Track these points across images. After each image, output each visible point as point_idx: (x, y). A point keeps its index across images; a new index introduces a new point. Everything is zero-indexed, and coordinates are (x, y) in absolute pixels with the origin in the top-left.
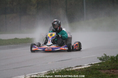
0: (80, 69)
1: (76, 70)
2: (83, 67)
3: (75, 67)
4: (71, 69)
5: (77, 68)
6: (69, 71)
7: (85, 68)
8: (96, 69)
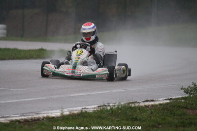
0: (152, 106)
1: (146, 106)
2: (157, 103)
3: (144, 102)
4: (137, 105)
5: (147, 104)
6: (133, 107)
7: (161, 104)
8: (180, 107)
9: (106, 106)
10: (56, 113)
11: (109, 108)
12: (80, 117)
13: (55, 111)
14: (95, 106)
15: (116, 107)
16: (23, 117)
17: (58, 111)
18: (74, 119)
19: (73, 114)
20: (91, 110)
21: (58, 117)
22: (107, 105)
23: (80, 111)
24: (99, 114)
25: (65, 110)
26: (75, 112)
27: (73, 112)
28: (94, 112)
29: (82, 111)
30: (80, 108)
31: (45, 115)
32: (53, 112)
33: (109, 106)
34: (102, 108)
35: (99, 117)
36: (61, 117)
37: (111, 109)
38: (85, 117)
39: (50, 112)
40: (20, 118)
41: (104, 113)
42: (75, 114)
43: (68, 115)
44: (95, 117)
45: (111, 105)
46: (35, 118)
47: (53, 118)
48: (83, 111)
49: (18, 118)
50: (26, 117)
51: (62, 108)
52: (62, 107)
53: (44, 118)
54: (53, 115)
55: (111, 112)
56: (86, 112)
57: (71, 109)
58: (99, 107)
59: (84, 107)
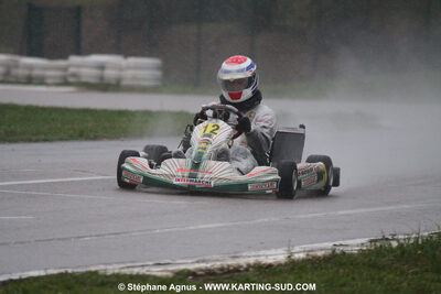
9: (387, 239)
10: (276, 256)
11: (395, 244)
12: (329, 265)
13: (273, 252)
14: (364, 240)
15: (412, 242)
16: (203, 265)
17: (281, 251)
18: (316, 268)
19: (314, 257)
20: (355, 250)
21: (280, 265)
22: (390, 237)
23: (330, 252)
24: (373, 258)
25: (297, 249)
26: (320, 254)
27: (313, 253)
28: (362, 253)
29: (334, 251)
30: (330, 245)
31: (252, 261)
32: (268, 252)
33: (393, 239)
34: (378, 244)
35: (373, 265)
36: (286, 264)
37: (401, 246)
38: (341, 265)
39: (261, 253)
40: (197, 266)
41: (384, 256)
42: (318, 258)
43: (303, 260)
44: (364, 264)
45: (400, 237)
46: (229, 266)
47: (270, 266)
48: (338, 252)
49: (192, 267)
50: (209, 265)
51: (290, 245)
52: (290, 241)
53: (249, 266)
54: (270, 260)
55: (399, 252)
56: (344, 253)
57: (309, 247)
58: (371, 241)
59: (337, 243)
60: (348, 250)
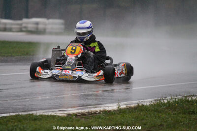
10: (113, 107)
11: (166, 101)
12: (136, 111)
13: (111, 105)
14: (152, 100)
15: (173, 100)
16: (80, 111)
17: (115, 104)
18: (130, 112)
20: (148, 104)
21: (114, 111)
22: (164, 98)
24: (156, 108)
25: (122, 103)
26: (132, 106)
27: (129, 106)
28: (151, 105)
29: (138, 105)
30: (137, 102)
31: (102, 109)
32: (109, 105)
33: (166, 99)
34: (158, 101)
35: (156, 111)
36: (117, 110)
37: (168, 102)
38: (142, 110)
39: (107, 105)
40: (78, 111)
41: (161, 107)
42: (132, 108)
43: (125, 109)
44: (152, 110)
45: (168, 98)
46: (92, 111)
47: (110, 111)
48: (140, 105)
49: (75, 112)
50: (82, 111)
53: (101, 111)
54: (110, 109)
55: (168, 105)
56: (143, 105)
58: (155, 100)
59: (140, 101)
60: (145, 104)
